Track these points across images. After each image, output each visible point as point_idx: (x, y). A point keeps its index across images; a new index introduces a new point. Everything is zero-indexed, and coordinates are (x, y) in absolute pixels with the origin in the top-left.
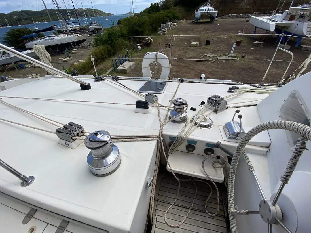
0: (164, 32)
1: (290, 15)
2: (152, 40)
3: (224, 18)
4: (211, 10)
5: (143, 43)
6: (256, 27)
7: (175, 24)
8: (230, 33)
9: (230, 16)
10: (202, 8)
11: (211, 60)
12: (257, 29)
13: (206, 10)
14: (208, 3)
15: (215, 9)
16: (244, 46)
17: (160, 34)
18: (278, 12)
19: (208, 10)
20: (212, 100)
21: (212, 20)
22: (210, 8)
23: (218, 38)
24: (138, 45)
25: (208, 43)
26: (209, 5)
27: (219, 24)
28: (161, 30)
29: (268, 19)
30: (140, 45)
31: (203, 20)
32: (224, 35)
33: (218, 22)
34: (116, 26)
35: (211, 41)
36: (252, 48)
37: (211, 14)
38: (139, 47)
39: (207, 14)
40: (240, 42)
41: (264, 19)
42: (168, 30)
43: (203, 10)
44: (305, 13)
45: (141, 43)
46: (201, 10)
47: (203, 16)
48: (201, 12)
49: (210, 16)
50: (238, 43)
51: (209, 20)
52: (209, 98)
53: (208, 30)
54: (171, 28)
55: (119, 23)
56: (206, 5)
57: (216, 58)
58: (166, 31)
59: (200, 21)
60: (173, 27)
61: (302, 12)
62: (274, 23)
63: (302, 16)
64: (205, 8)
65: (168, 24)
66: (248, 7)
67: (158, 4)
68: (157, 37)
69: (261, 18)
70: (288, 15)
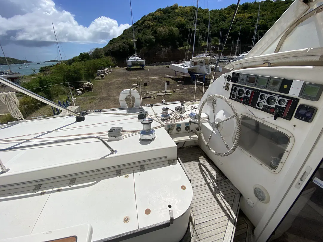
0: (102, 77)
1: (194, 62)
2: (92, 84)
3: (150, 66)
4: (139, 60)
5: (83, 88)
6: (176, 71)
7: (111, 70)
8: (160, 76)
9: (155, 64)
10: (131, 58)
11: (153, 96)
12: (177, 73)
13: (135, 59)
14: (135, 54)
15: (142, 59)
16: (172, 85)
17: (99, 79)
18: (186, 61)
19: (137, 59)
20: (177, 108)
21: (142, 67)
22: (138, 58)
23: (152, 80)
24: (78, 89)
25: (145, 84)
26: (137, 56)
27: (148, 70)
28: (98, 75)
29: (181, 65)
30: (80, 90)
31: (134, 67)
32: (156, 78)
33: (148, 68)
34: (39, 74)
35: (148, 83)
36: (178, 86)
37: (140, 62)
38: (80, 92)
39: (137, 63)
40: (169, 82)
41: (179, 65)
42: (105, 75)
43: (133, 60)
44: (202, 60)
45: (81, 88)
46: (131, 60)
47: (134, 64)
48: (131, 61)
49: (141, 64)
50: (168, 83)
51: (139, 67)
52: (176, 108)
53: (142, 74)
54: (107, 73)
55: (42, 70)
56: (134, 56)
57: (156, 95)
58: (104, 76)
59: (132, 68)
60: (109, 73)
61: (200, 60)
62: (186, 68)
63: (201, 62)
64: (134, 58)
65: (104, 70)
66: (166, 57)
67: (88, 54)
68: (97, 82)
69: (177, 65)
70: (193, 62)
